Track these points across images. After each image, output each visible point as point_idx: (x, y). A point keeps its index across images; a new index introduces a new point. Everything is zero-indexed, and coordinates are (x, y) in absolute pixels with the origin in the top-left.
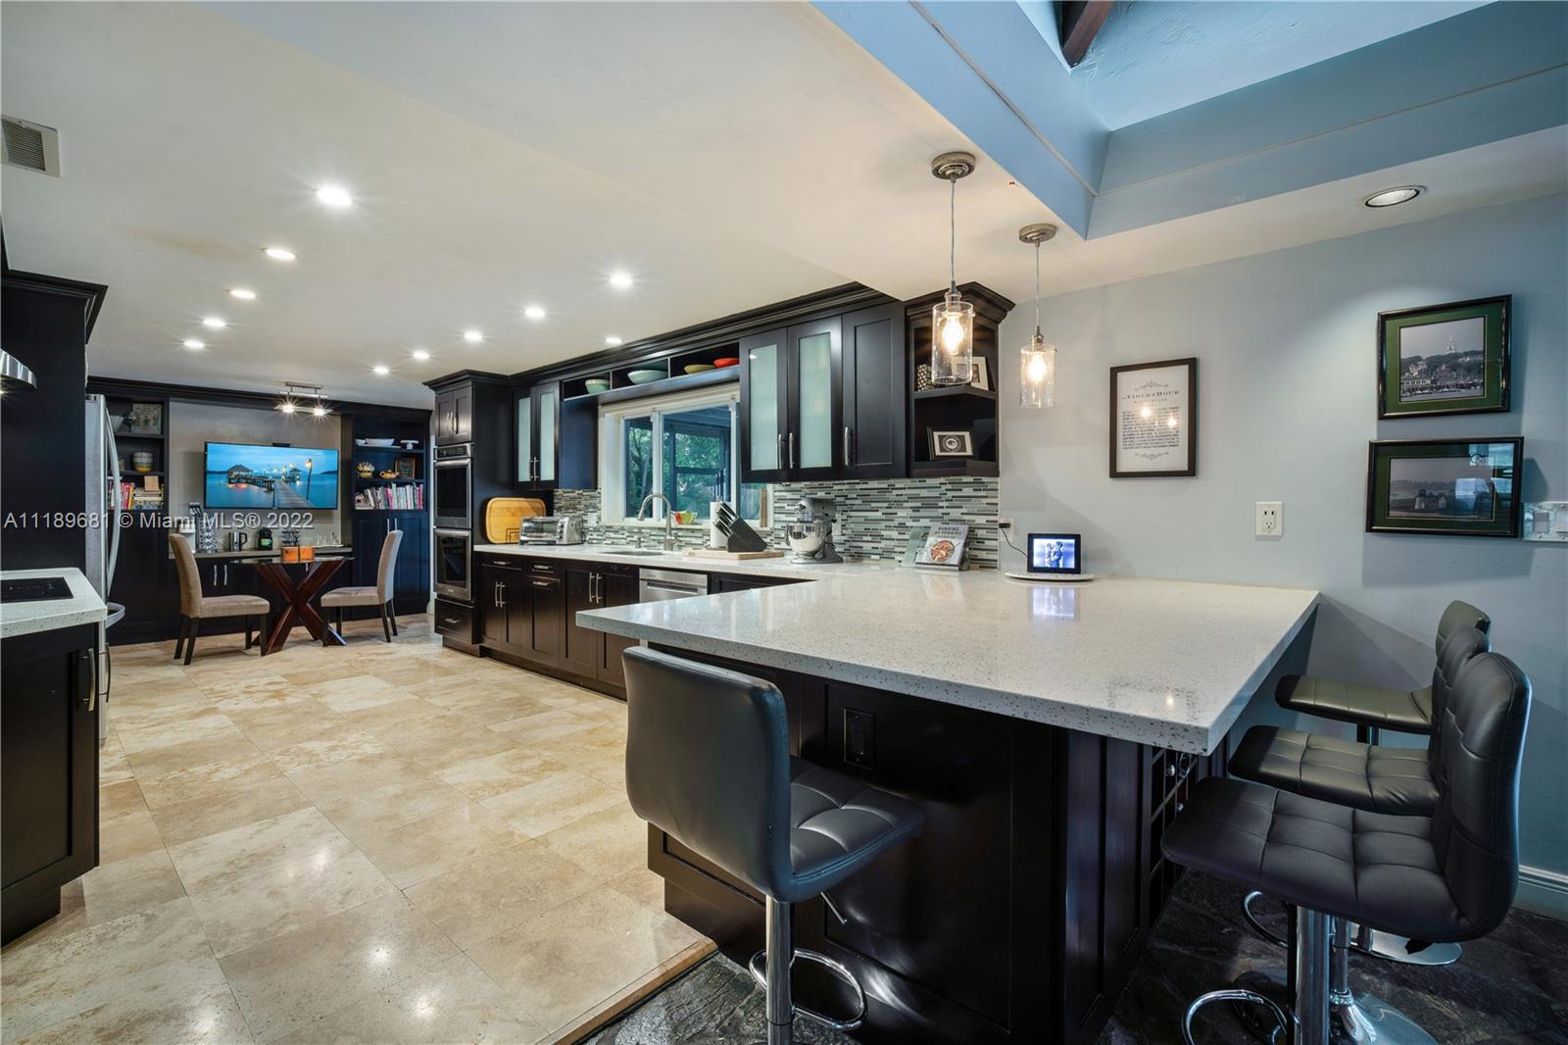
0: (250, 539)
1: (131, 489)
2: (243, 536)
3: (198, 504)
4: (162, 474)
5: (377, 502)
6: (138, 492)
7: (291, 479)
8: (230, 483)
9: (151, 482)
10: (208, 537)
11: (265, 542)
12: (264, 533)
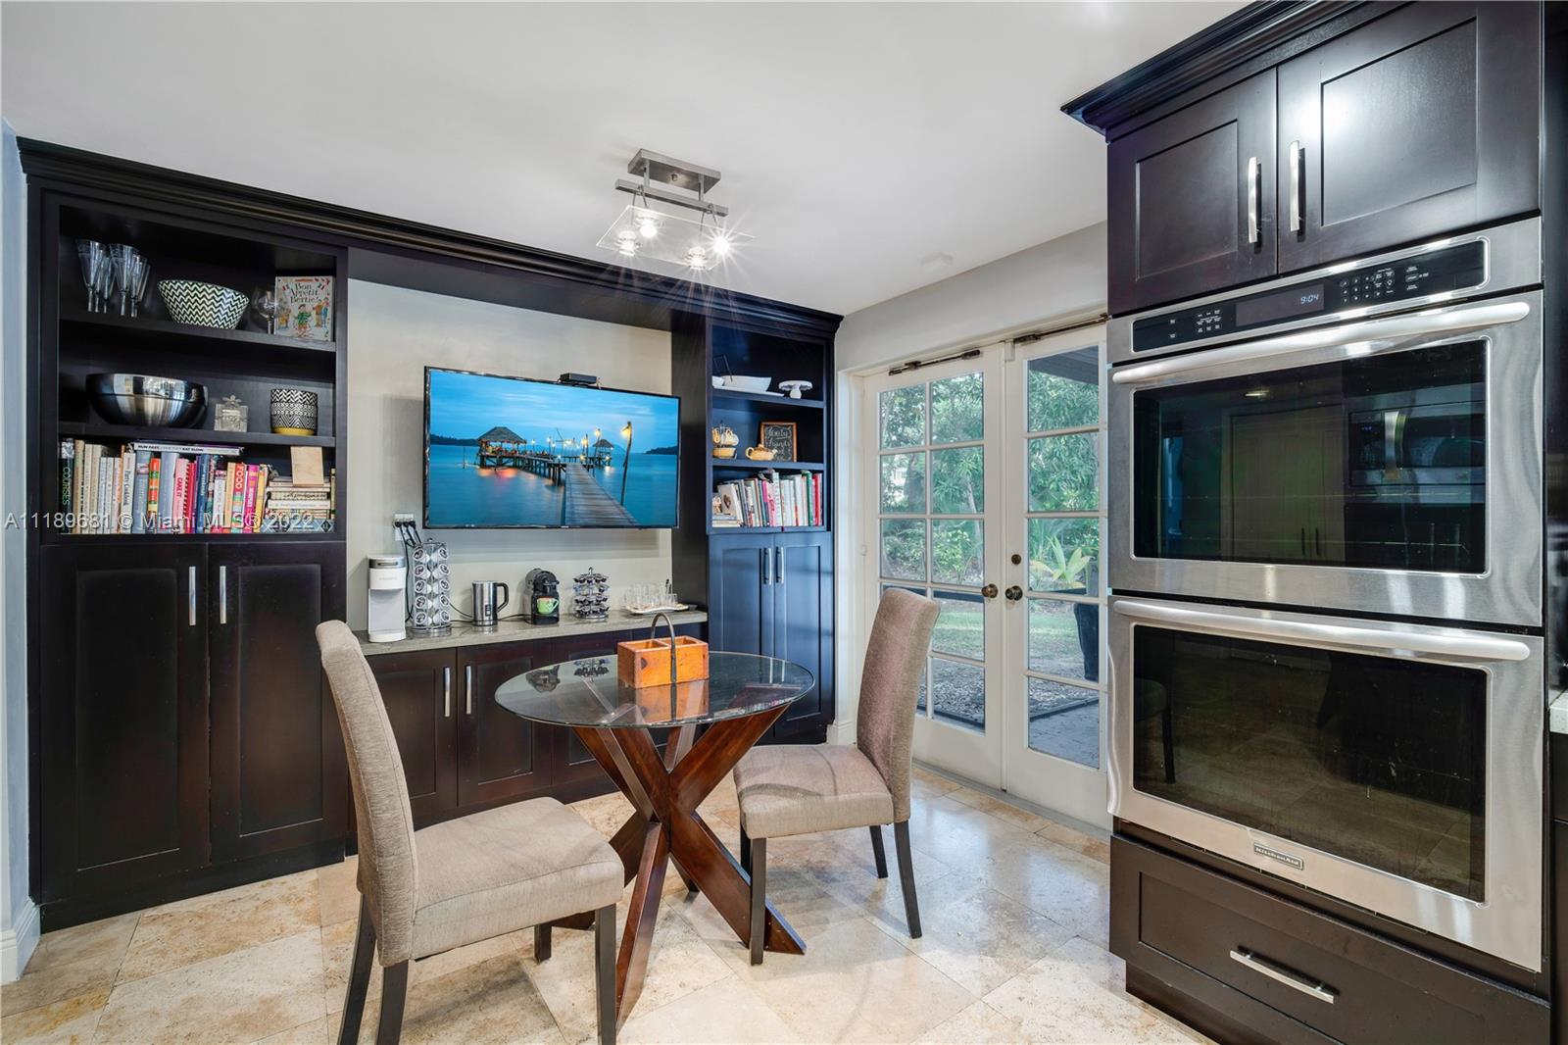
0: (512, 595)
1: (263, 480)
2: (500, 590)
3: (409, 517)
4: (329, 442)
5: (746, 512)
6: (279, 487)
7: (595, 463)
8: (483, 465)
9: (307, 461)
10: (432, 596)
11: (546, 606)
12: (542, 584)
